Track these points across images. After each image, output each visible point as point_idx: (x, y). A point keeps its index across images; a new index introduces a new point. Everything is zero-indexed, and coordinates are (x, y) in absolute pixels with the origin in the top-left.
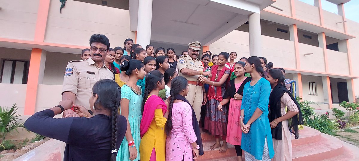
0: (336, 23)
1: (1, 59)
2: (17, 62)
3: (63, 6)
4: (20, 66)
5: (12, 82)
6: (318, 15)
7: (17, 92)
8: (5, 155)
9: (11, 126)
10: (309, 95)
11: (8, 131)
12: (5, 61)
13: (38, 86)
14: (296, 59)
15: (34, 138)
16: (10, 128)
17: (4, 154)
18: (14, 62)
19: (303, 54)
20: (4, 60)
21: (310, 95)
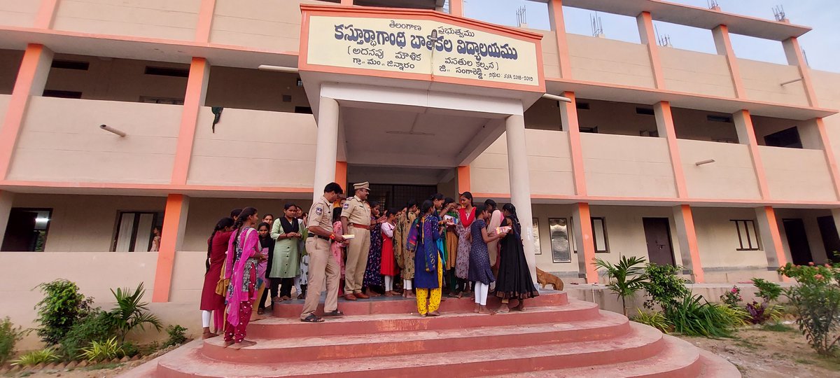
0: (782, 85)
1: (118, 211)
2: (141, 215)
3: (217, 121)
4: (146, 222)
5: (132, 249)
6: (729, 74)
7: (143, 265)
8: (127, 363)
9: (134, 320)
10: (738, 250)
11: (129, 328)
12: (124, 215)
13: (175, 253)
14: (675, 177)
15: (166, 341)
16: (132, 323)
17: (125, 362)
18: (137, 215)
19: (695, 163)
20: (122, 213)
21: (742, 249)
